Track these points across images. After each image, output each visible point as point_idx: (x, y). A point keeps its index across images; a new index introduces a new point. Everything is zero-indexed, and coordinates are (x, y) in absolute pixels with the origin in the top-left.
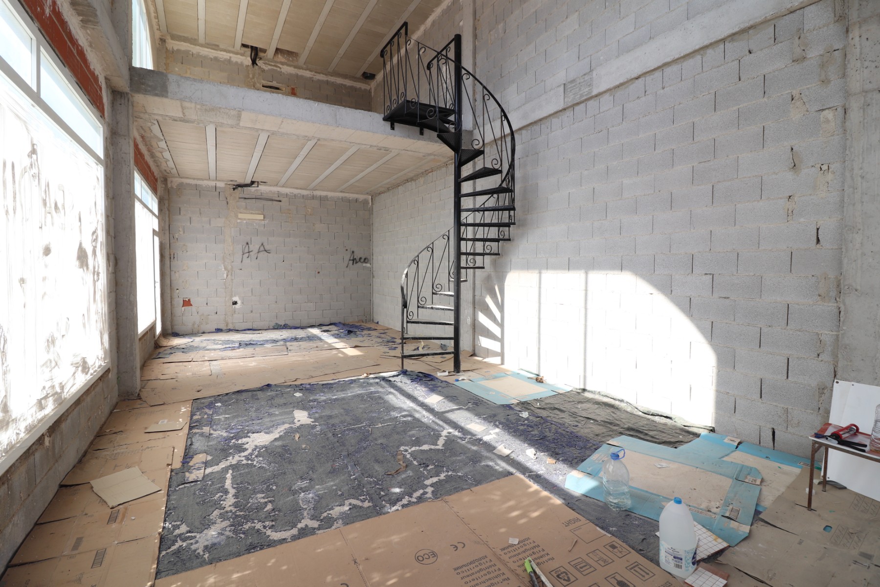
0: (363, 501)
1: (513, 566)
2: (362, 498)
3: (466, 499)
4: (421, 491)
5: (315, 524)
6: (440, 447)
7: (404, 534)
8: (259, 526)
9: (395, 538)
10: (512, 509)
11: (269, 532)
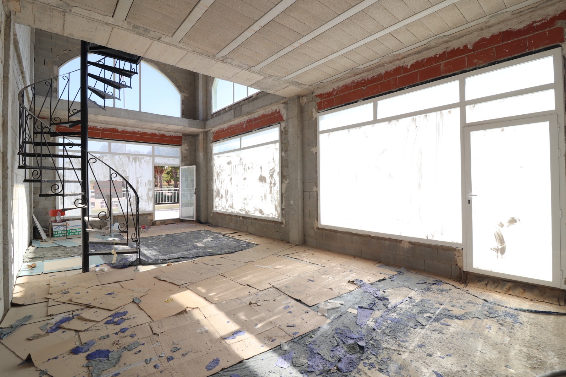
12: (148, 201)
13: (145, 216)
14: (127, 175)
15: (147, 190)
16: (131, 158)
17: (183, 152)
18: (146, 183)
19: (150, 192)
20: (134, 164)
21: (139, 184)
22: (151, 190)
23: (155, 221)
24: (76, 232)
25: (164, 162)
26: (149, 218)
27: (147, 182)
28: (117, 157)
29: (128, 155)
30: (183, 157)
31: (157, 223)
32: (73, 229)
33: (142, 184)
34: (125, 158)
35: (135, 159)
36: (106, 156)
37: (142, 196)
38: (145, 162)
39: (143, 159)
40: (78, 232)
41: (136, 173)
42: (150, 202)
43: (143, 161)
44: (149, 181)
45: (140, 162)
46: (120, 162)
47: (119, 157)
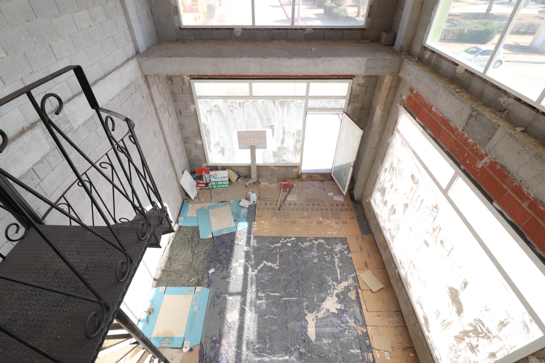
0: (300, 245)
1: (279, 214)
2: (300, 246)
3: (274, 233)
4: (284, 242)
5: (314, 241)
6: (265, 262)
7: (294, 229)
8: (327, 246)
9: (297, 229)
10: (267, 225)
11: (325, 243)
12: (296, 153)
13: (290, 168)
14: (273, 125)
15: (295, 141)
16: (277, 102)
17: (354, 88)
18: (294, 134)
19: (298, 144)
20: (280, 110)
21: (286, 134)
22: (300, 141)
23: (302, 174)
24: (223, 184)
25: (321, 106)
26: (295, 170)
27: (295, 132)
28: (260, 101)
29: (273, 98)
30: (352, 97)
31: (304, 177)
32: (220, 181)
33: (289, 134)
34: (269, 103)
35: (282, 104)
36: (248, 101)
37: (289, 148)
38: (295, 107)
39: (293, 102)
40: (224, 185)
41: (283, 122)
42: (297, 155)
43: (292, 105)
44: (298, 131)
45: (288, 106)
46: (264, 108)
47: (263, 101)
